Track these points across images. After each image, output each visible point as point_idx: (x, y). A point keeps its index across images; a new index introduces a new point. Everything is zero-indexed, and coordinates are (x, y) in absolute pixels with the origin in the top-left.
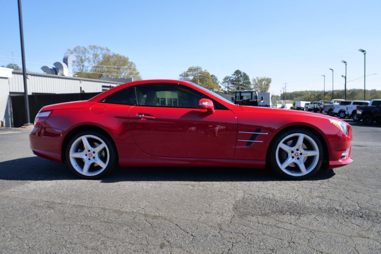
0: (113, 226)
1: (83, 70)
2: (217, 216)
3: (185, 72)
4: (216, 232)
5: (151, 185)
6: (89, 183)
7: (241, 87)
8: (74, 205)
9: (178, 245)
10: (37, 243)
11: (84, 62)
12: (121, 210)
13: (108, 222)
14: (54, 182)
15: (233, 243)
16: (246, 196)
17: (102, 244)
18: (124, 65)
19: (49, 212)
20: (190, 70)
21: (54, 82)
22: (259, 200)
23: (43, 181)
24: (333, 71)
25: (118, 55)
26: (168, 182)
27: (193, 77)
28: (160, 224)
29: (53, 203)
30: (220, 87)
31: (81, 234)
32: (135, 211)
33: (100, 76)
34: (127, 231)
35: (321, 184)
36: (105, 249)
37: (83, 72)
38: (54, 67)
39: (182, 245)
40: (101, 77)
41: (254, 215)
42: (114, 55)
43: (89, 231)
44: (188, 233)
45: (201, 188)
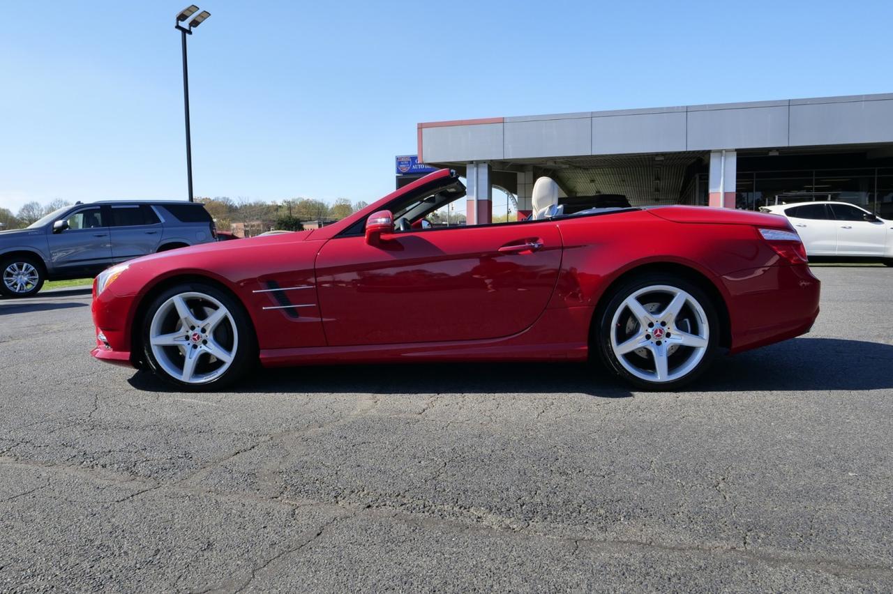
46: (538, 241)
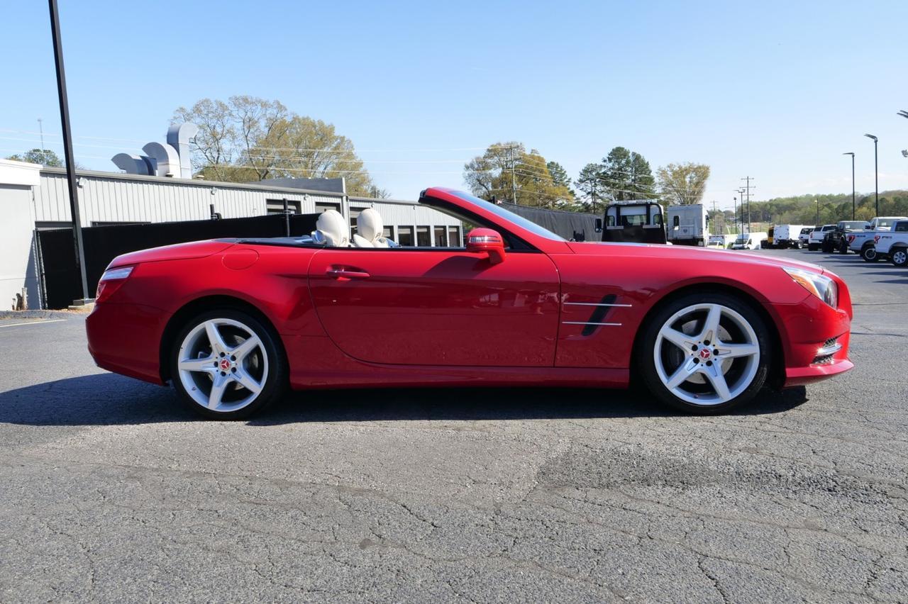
0: (266, 509)
1: (219, 161)
2: (497, 489)
3: (478, 158)
4: (487, 519)
5: (362, 429)
6: (222, 427)
7: (629, 191)
8: (186, 473)
9: (399, 542)
10: (105, 543)
11: (221, 141)
12: (288, 480)
13: (257, 502)
14: (143, 427)
15: (517, 538)
16: (576, 448)
17: (240, 543)
18: (324, 145)
19: (131, 486)
20: (493, 152)
21: (146, 192)
22: (602, 457)
23: (120, 426)
24: (876, 142)
25: (308, 118)
26: (402, 423)
27: (500, 170)
28: (368, 505)
29: (140, 468)
30: (572, 193)
31: (198, 525)
32: (318, 480)
33: (264, 175)
34: (294, 518)
35: (765, 422)
36: (245, 551)
37: (218, 166)
38: (145, 155)
39: (406, 543)
40: (264, 177)
41: (582, 487)
42: (295, 119)
43: (214, 520)
44: (424, 521)
45: (476, 434)
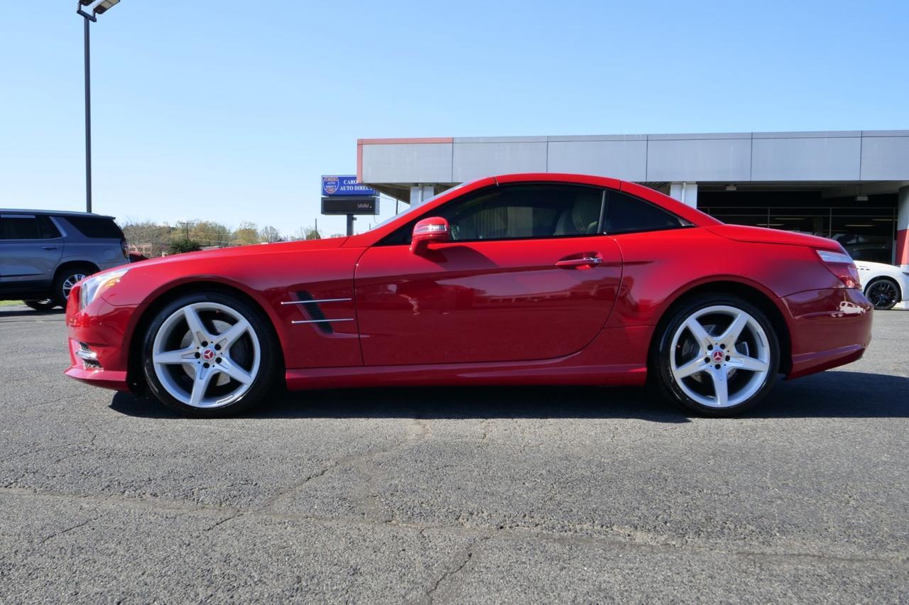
46: (597, 256)
